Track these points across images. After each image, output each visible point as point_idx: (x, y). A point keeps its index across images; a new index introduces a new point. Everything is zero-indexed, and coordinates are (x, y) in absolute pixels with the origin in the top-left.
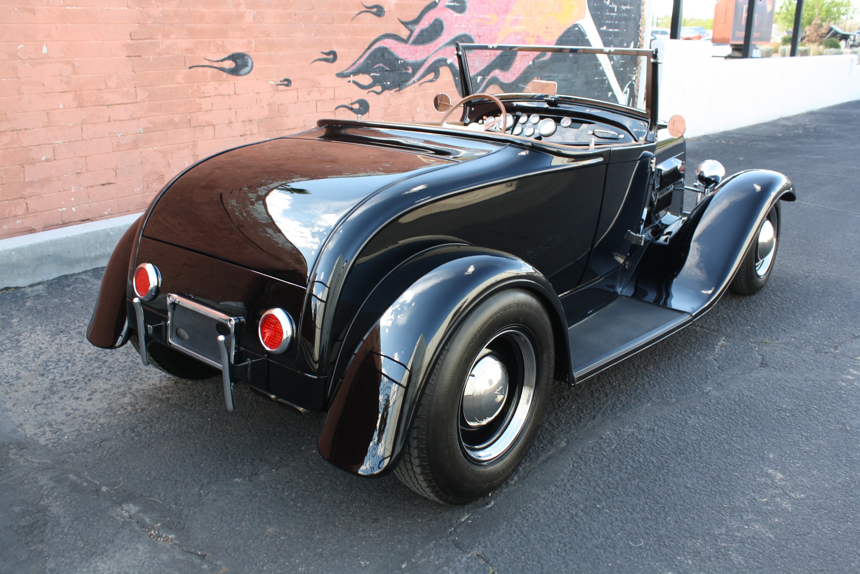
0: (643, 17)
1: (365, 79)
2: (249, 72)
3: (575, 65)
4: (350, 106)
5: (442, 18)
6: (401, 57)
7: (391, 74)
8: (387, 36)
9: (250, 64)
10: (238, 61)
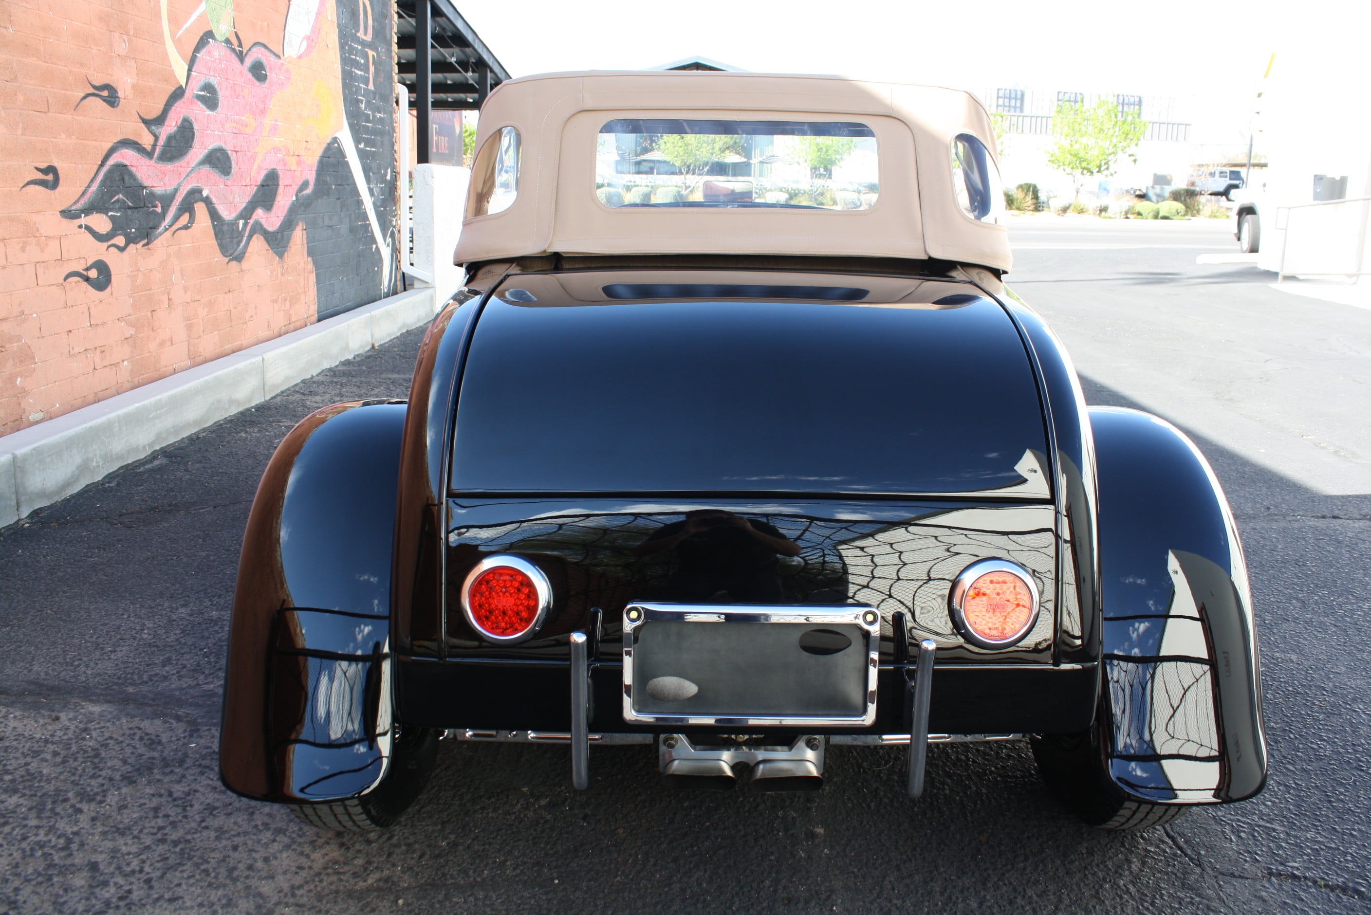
0: (397, 130)
1: (101, 223)
3: (338, 202)
4: (85, 273)
5: (192, 119)
6: (146, 184)
7: (136, 214)
8: (126, 143)
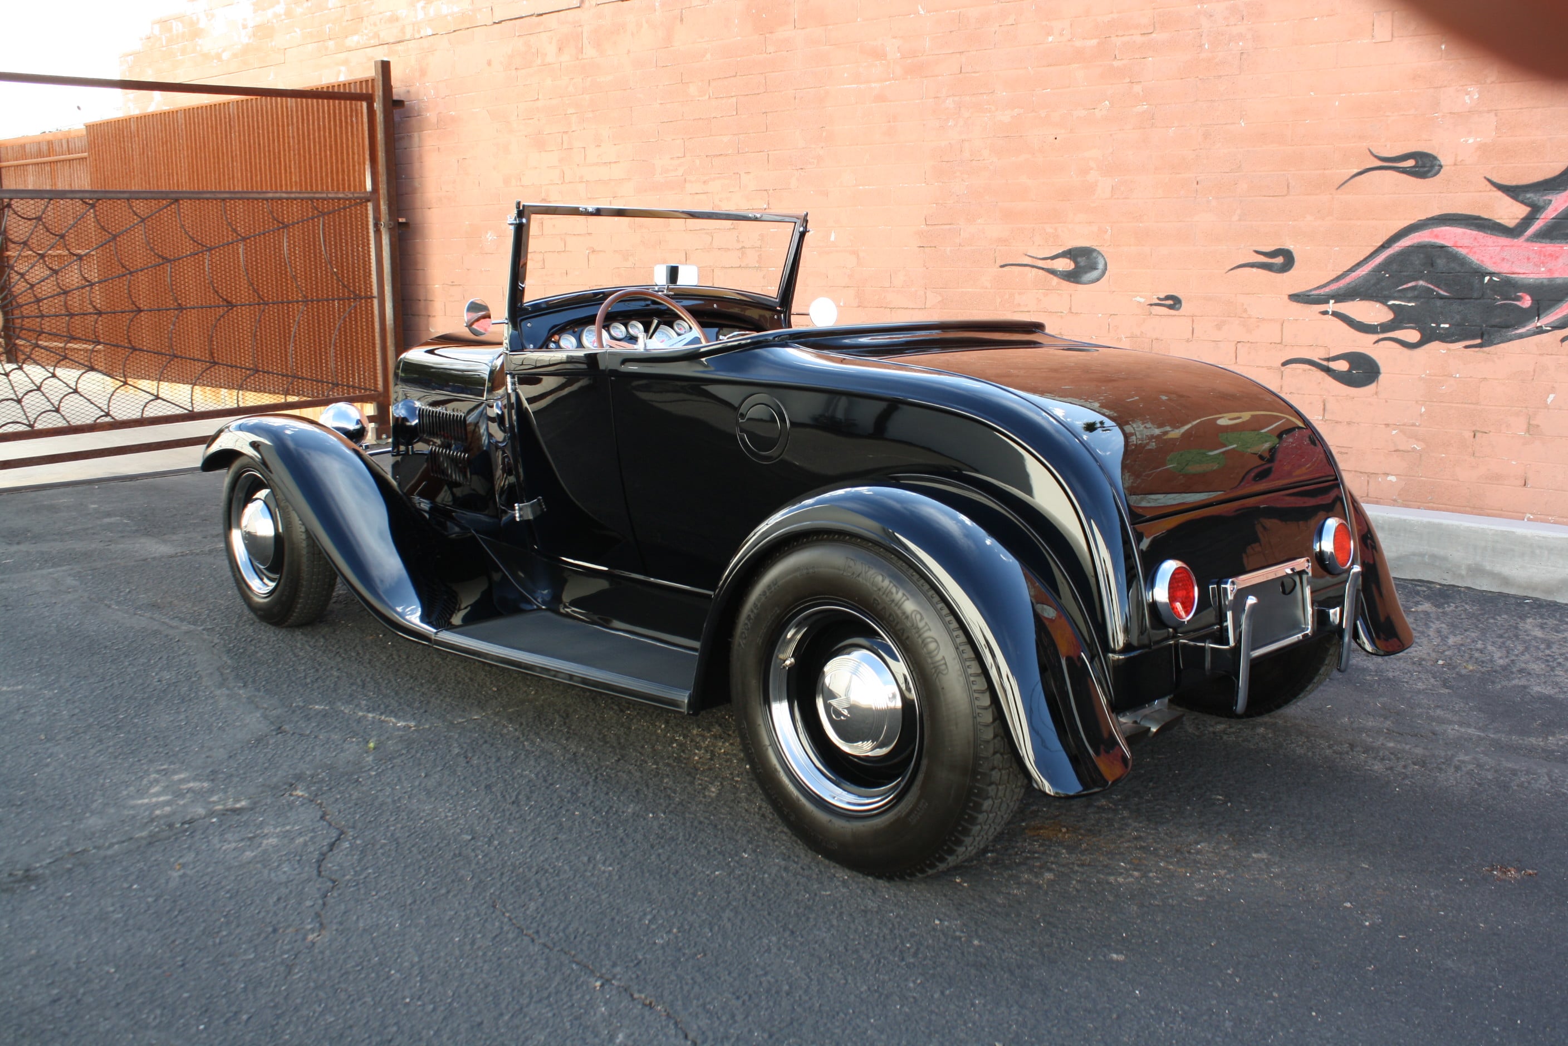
1: (1374, 313)
2: (1098, 280)
4: (1325, 363)
6: (1492, 268)
7: (1456, 306)
9: (1101, 266)
10: (1079, 259)
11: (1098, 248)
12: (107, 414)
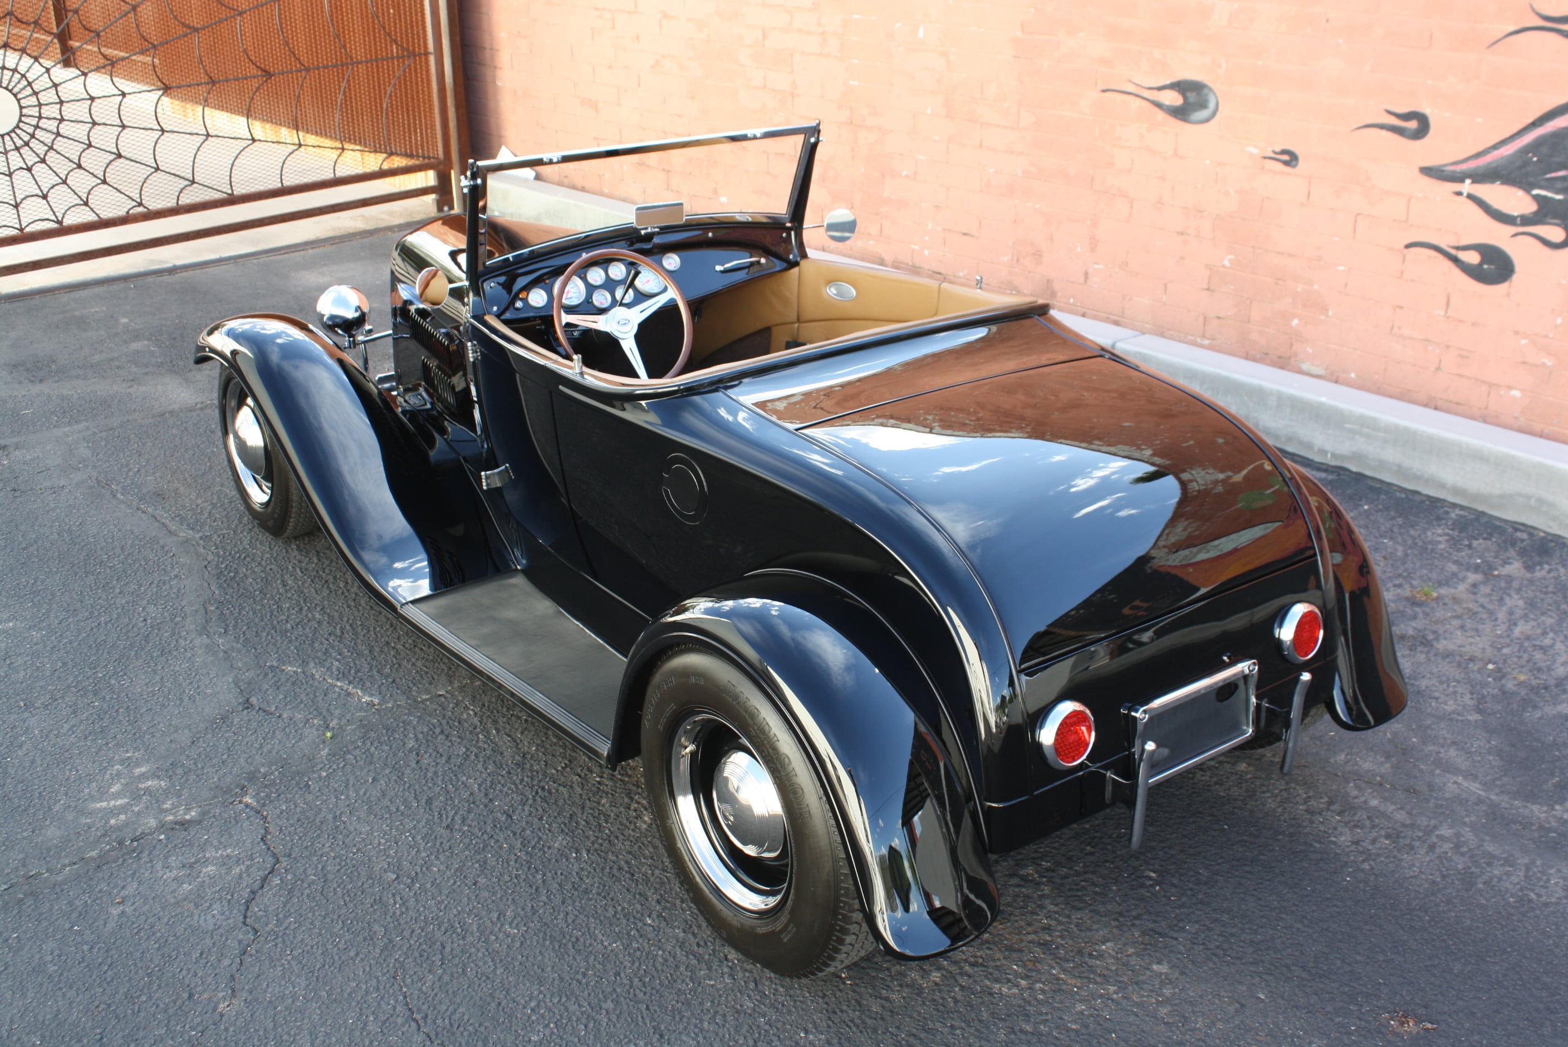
2: (1208, 120)
4: (1453, 252)
9: (1212, 105)
10: (1189, 94)
11: (1209, 84)
12: (140, 204)
